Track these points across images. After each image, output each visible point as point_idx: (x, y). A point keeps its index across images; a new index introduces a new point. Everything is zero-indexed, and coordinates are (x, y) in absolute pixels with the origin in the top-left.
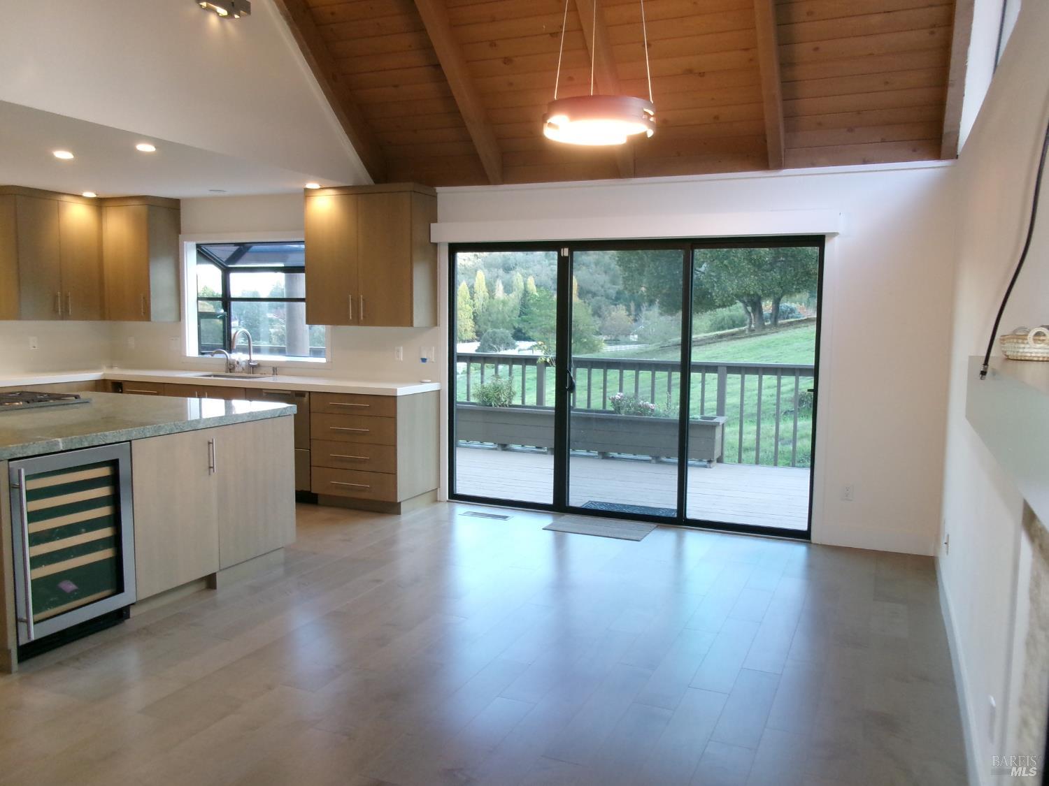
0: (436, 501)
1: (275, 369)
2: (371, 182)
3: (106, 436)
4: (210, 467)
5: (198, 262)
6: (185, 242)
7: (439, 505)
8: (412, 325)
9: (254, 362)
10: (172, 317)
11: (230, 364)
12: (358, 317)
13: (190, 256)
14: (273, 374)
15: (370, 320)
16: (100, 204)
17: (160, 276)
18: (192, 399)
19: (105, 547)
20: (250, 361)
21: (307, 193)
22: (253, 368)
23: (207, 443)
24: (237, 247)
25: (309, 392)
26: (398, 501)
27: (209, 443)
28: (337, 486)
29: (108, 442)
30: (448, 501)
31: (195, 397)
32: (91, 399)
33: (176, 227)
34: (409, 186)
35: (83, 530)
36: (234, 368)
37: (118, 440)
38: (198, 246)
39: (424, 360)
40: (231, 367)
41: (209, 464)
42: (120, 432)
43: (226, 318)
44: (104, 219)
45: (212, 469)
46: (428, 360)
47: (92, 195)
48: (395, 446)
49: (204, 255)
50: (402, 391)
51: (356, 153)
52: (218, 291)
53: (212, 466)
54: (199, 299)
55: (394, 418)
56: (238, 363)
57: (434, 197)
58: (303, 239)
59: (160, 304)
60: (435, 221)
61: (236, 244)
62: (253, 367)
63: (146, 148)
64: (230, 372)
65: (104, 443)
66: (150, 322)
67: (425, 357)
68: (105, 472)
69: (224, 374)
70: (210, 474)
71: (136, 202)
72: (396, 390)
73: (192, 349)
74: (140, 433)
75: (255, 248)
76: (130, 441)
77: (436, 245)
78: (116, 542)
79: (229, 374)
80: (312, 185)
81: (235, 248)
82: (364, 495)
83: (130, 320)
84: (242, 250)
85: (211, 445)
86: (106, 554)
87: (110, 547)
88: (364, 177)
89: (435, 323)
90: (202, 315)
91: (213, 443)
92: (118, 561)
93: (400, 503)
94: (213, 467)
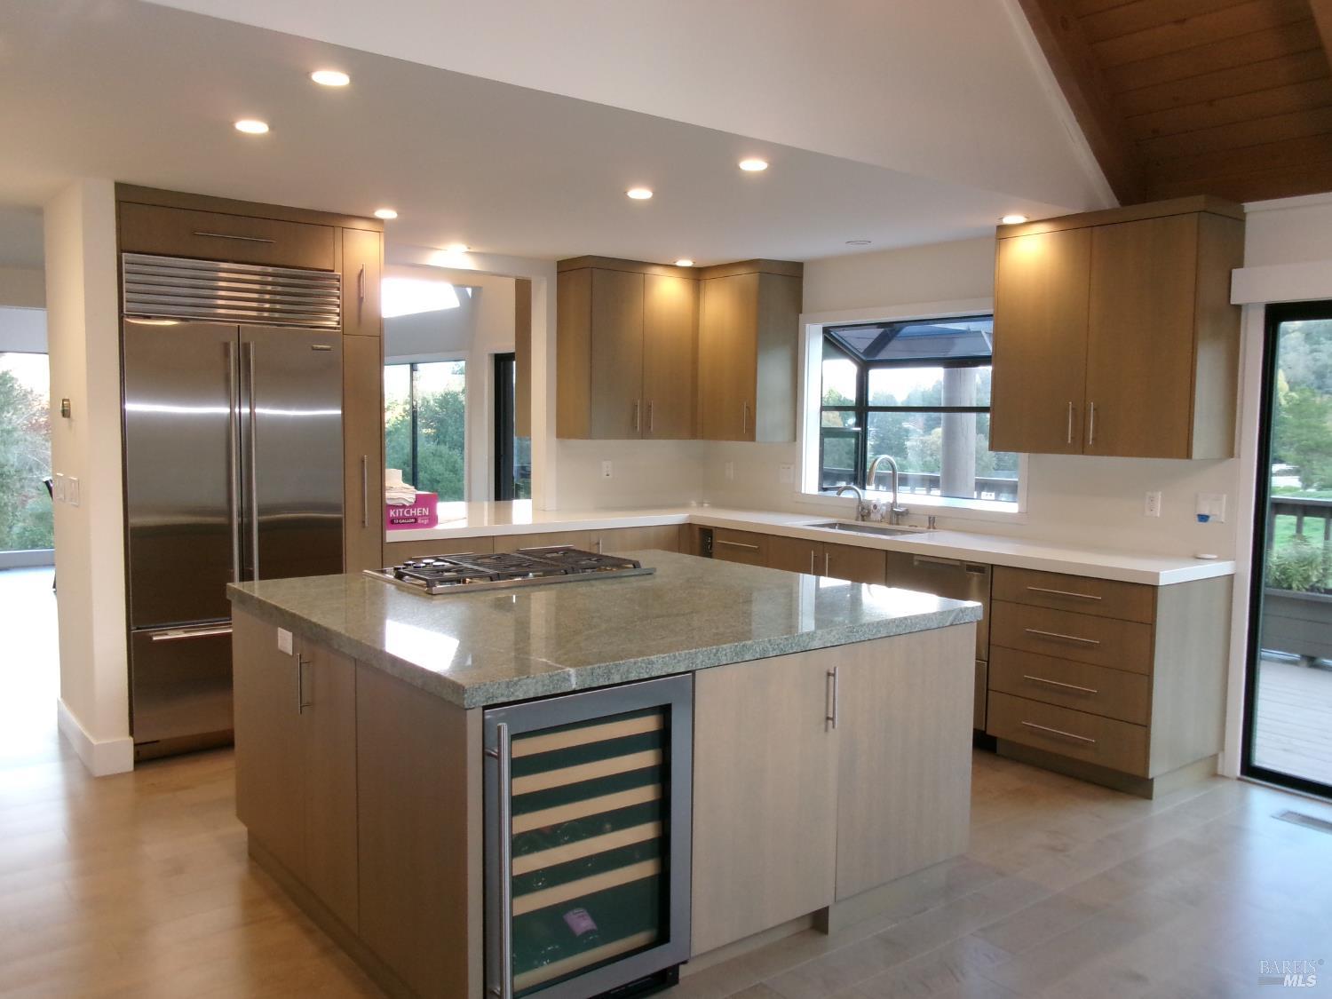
0: (1215, 775)
1: (933, 520)
2: (1116, 203)
3: (652, 663)
4: (828, 718)
5: (826, 356)
6: (808, 325)
7: (1221, 786)
8: (1188, 455)
9: (900, 506)
10: (782, 436)
11: (863, 508)
12: (1084, 440)
13: (814, 345)
14: (929, 528)
15: (1105, 447)
16: (697, 276)
17: (772, 375)
18: (807, 576)
19: (643, 858)
20: (894, 504)
21: (1003, 233)
22: (898, 516)
23: (825, 674)
24: (882, 330)
25: (992, 565)
26: (1150, 777)
27: (829, 674)
28: (1032, 731)
29: (654, 674)
30: (1239, 779)
31: (808, 572)
32: (655, 569)
33: (796, 304)
34: (1199, 201)
35: (608, 826)
36: (869, 513)
37: (670, 671)
38: (826, 330)
39: (1203, 518)
40: (865, 511)
41: (827, 714)
42: (675, 657)
43: (860, 437)
44: (701, 296)
45: (830, 722)
46: (1210, 519)
47: (687, 263)
48: (1149, 675)
49: (834, 344)
50: (1170, 574)
51: (1094, 158)
52: (851, 396)
53: (831, 716)
54: (823, 408)
55: (1151, 625)
56: (875, 507)
57: (1240, 220)
58: (990, 311)
59: (769, 416)
60: (1240, 265)
61: (880, 325)
62: (898, 514)
63: (753, 165)
64: (863, 520)
65: (647, 677)
66: (753, 443)
67: (1206, 513)
68: (648, 724)
69: (853, 522)
70: (826, 729)
71: (742, 270)
72: (1157, 575)
73: (810, 482)
74: (709, 659)
75: (908, 330)
76: (693, 672)
77: (1238, 308)
78: (661, 848)
79: (861, 523)
80: (1010, 219)
81: (877, 332)
82: (1082, 755)
83: (728, 439)
84: (890, 331)
85: (832, 678)
86: (644, 870)
87: (651, 857)
88: (1105, 198)
89: (1230, 451)
90: (826, 433)
91: (834, 675)
92: (663, 880)
93: (1152, 779)
94: (833, 719)
